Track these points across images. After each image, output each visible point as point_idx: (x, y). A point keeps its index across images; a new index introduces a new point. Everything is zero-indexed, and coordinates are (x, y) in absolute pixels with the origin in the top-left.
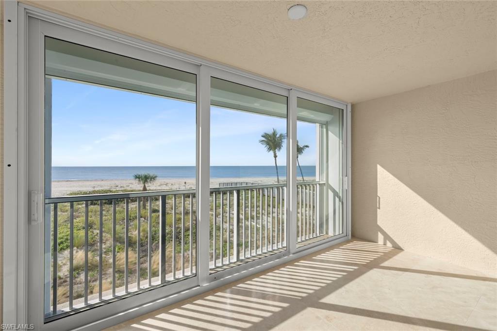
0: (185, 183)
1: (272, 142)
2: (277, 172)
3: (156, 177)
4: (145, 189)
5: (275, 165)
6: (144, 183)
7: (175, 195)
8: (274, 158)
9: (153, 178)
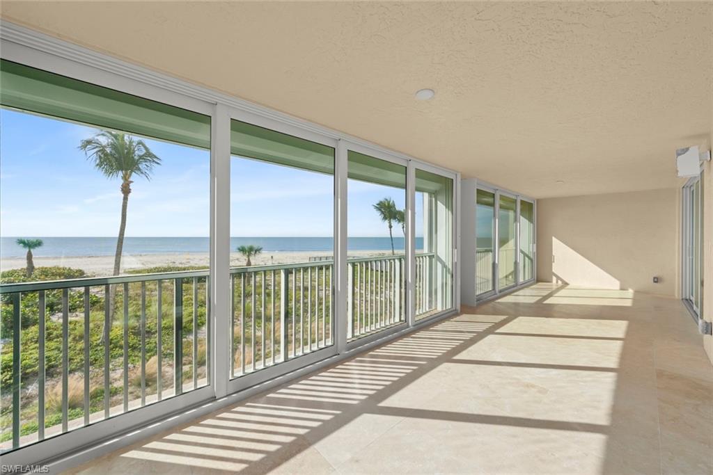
0: (272, 257)
1: (388, 211)
2: (392, 244)
3: (261, 249)
4: (249, 264)
5: (389, 236)
6: (248, 256)
7: (265, 272)
8: (389, 229)
9: (258, 250)
